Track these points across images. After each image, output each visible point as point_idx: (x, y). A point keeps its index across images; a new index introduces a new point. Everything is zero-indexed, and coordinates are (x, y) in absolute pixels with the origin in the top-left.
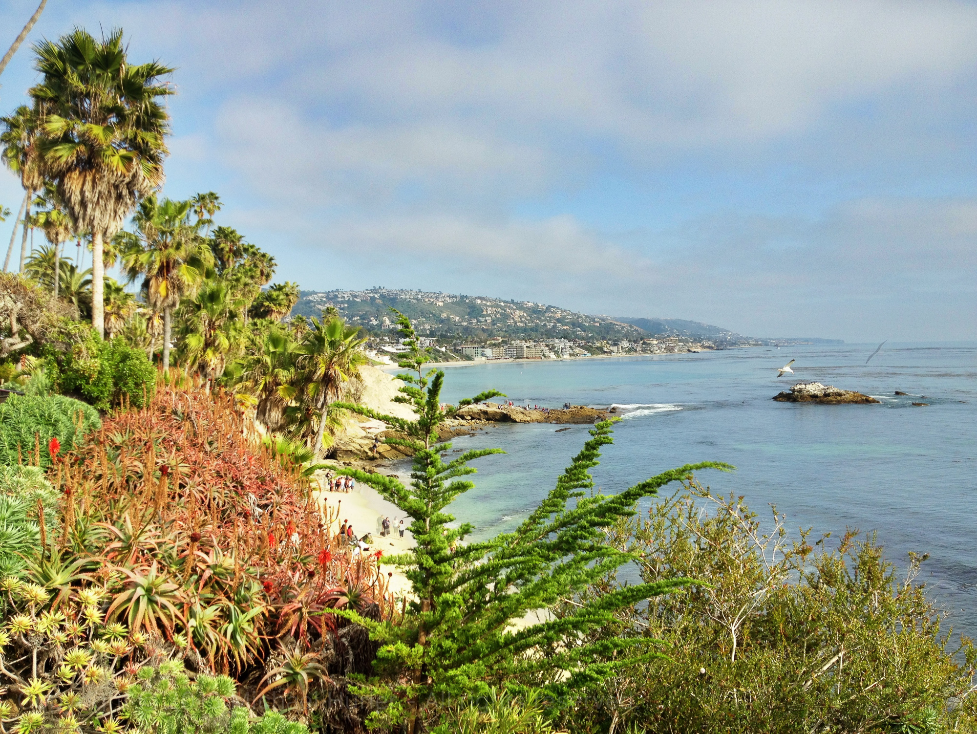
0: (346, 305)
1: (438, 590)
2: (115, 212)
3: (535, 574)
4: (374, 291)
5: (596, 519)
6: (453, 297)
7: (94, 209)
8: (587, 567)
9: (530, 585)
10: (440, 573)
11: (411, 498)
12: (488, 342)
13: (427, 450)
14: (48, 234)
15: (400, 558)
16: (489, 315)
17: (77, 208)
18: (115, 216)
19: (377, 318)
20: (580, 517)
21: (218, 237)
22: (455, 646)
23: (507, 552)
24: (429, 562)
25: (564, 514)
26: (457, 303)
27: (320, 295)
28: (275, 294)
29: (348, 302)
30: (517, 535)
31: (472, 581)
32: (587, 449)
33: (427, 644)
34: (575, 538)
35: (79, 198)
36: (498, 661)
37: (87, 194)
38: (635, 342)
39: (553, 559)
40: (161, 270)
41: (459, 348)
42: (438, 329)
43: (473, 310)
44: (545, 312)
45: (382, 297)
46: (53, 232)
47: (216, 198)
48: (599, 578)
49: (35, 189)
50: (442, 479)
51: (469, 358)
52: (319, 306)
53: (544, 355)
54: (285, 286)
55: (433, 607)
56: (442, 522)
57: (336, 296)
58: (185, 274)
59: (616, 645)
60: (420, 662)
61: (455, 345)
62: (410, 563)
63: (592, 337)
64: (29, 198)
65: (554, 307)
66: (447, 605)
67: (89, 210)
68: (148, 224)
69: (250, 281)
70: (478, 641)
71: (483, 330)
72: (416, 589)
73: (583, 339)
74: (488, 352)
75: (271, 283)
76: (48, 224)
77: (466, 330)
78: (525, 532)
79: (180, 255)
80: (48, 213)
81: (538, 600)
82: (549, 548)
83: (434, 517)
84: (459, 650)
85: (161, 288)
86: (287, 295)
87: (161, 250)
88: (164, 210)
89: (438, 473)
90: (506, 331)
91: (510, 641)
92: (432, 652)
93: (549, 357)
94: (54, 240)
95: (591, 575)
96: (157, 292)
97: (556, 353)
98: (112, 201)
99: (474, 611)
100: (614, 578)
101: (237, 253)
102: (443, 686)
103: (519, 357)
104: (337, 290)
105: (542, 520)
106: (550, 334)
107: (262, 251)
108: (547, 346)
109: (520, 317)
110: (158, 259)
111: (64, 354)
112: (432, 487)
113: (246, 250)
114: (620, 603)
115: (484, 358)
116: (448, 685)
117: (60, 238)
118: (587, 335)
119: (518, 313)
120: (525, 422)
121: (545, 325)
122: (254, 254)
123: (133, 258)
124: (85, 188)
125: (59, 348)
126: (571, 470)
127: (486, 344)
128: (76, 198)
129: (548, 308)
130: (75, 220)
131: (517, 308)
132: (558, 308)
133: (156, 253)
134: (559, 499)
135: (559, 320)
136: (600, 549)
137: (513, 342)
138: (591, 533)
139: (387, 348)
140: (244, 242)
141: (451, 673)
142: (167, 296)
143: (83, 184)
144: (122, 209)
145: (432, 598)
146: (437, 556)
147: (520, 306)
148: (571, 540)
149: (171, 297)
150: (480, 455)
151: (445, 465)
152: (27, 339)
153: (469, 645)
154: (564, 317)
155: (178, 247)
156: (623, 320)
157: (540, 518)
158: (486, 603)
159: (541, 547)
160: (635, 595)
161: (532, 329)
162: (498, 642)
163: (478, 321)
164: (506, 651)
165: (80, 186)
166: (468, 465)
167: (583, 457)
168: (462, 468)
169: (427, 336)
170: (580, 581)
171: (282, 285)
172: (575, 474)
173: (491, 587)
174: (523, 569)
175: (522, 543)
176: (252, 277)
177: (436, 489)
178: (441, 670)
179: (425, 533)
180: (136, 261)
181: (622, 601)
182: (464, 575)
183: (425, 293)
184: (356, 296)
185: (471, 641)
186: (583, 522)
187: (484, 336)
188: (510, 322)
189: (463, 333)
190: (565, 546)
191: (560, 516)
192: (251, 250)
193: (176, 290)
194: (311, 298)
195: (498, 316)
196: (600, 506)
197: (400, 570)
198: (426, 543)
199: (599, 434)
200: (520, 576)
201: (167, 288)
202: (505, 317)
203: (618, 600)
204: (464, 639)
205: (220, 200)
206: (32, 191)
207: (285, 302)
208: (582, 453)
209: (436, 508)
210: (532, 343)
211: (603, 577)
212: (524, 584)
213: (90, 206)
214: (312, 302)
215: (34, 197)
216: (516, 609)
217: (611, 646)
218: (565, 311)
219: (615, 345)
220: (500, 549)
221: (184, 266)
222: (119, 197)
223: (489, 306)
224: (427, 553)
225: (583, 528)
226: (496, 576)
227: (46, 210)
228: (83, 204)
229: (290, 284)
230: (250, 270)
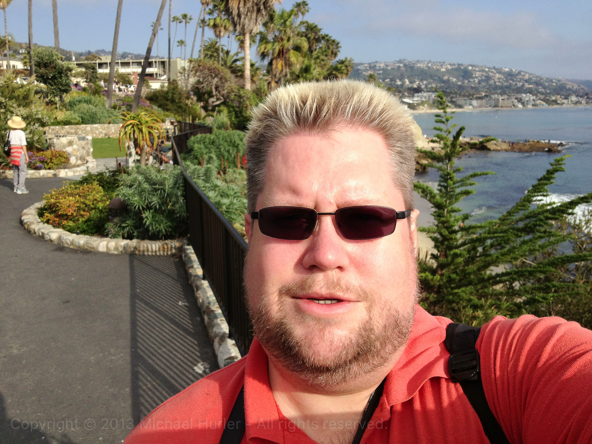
0: (381, 72)
1: (450, 248)
2: (256, 20)
3: (508, 244)
4: (400, 62)
5: (550, 216)
6: (452, 65)
7: (245, 19)
8: (540, 242)
9: (506, 250)
10: (452, 239)
11: (438, 197)
12: (475, 96)
13: (448, 171)
14: (215, 32)
15: (429, 229)
16: (476, 77)
17: (236, 18)
18: (256, 23)
19: (400, 80)
20: (539, 214)
21: (307, 30)
22: (458, 278)
23: (492, 230)
24: (445, 232)
25: (529, 211)
26: (456, 70)
27: (366, 65)
28: (339, 66)
29: (383, 69)
30: (498, 221)
31: (469, 245)
32: (547, 174)
33: (442, 275)
34: (535, 225)
35: (237, 12)
36: (482, 288)
37: (241, 9)
38: (581, 97)
39: (520, 236)
40: (279, 54)
41: (454, 100)
42: (441, 87)
43: (466, 74)
44: (517, 75)
45: (405, 65)
46: (218, 30)
47: (307, 5)
48: (546, 249)
49: (208, 5)
50: (456, 187)
51: (460, 107)
52: (364, 73)
53: (514, 105)
54: (345, 61)
55: (446, 256)
56: (454, 211)
57: (375, 66)
58: (293, 56)
59: (554, 286)
60: (438, 284)
61: (452, 98)
62: (434, 233)
63: (550, 93)
64: (205, 9)
65: (524, 72)
66: (456, 255)
67: (242, 19)
68: (272, 25)
69: (325, 58)
70: (472, 277)
71: (472, 88)
72: (436, 247)
73: (542, 94)
74: (475, 103)
75: (337, 59)
76: (215, 26)
77: (460, 87)
78: (504, 220)
79: (289, 45)
80: (215, 19)
81: (508, 258)
82: (518, 230)
83: (450, 208)
84: (460, 280)
85: (279, 64)
86: (346, 66)
87: (279, 41)
88: (281, 16)
89: (454, 184)
90: (488, 89)
91: (491, 278)
92: (445, 280)
93: (517, 107)
94: (218, 36)
95: (542, 247)
96: (276, 68)
97: (523, 104)
98: (255, 14)
99: (470, 260)
100: (555, 250)
101: (318, 40)
102: (451, 297)
103: (496, 106)
104: (376, 62)
105: (515, 214)
106: (520, 90)
107: (333, 38)
108: (516, 99)
109: (499, 79)
110: (277, 47)
111: (238, 107)
112: (450, 192)
113: (323, 38)
114: (559, 264)
115: (471, 107)
116: (453, 297)
117: (222, 34)
118: (546, 92)
119: (498, 75)
120: (497, 151)
121: (516, 84)
122: (328, 40)
123: (263, 47)
124: (240, 6)
125: (236, 104)
126: (536, 186)
127: (473, 97)
128: (235, 12)
129: (519, 73)
130: (235, 25)
131: (497, 73)
132: (526, 73)
133: (276, 44)
134: (527, 203)
135: (526, 81)
136: (550, 232)
137: (492, 96)
138: (546, 224)
139: (407, 100)
140: (322, 33)
141: (456, 291)
142: (282, 70)
143: (239, 4)
144: (260, 19)
145: (446, 252)
146: (450, 230)
147: (499, 71)
148: (532, 226)
149: (284, 71)
150: (480, 175)
151: (458, 179)
152: (221, 99)
153: (466, 278)
154: (530, 79)
155: (289, 40)
156: (573, 81)
157: (514, 213)
158: (477, 257)
159: (513, 229)
160: (570, 260)
161: (507, 87)
162: (483, 278)
163: (469, 81)
164: (487, 284)
165: (237, 4)
166: (472, 181)
167: (545, 178)
168: (468, 182)
169: (433, 92)
170: (534, 250)
171: (344, 60)
172: (538, 189)
173: (480, 249)
174: (501, 240)
175: (501, 226)
176: (326, 55)
177: (452, 193)
178: (449, 289)
179: (444, 217)
180: (265, 48)
181: (561, 262)
182: (465, 241)
183: (434, 62)
184: (387, 66)
185: (467, 276)
186: (542, 217)
187: (472, 92)
188: (491, 82)
189: (458, 90)
190: (528, 230)
191: (526, 213)
192: (326, 38)
193: (287, 67)
194: (359, 67)
195: (483, 78)
196: (553, 208)
197: (429, 235)
198: (443, 223)
199: (556, 165)
200: (499, 244)
201: (282, 66)
202: (488, 78)
203: (559, 261)
204: (463, 274)
205: (309, 6)
206: (206, 6)
207: (345, 71)
208: (544, 176)
209: (450, 204)
210: (506, 97)
211: (549, 249)
212: (501, 249)
213: (243, 17)
214: (360, 70)
215: (207, 10)
216: (495, 262)
217: (551, 286)
218: (532, 74)
219: (566, 98)
220: (487, 228)
221: (292, 51)
222: (259, 10)
223: (477, 71)
224: (444, 227)
225: (541, 220)
226: (484, 243)
227: (214, 17)
228: (239, 15)
229: (349, 59)
230: (325, 51)
